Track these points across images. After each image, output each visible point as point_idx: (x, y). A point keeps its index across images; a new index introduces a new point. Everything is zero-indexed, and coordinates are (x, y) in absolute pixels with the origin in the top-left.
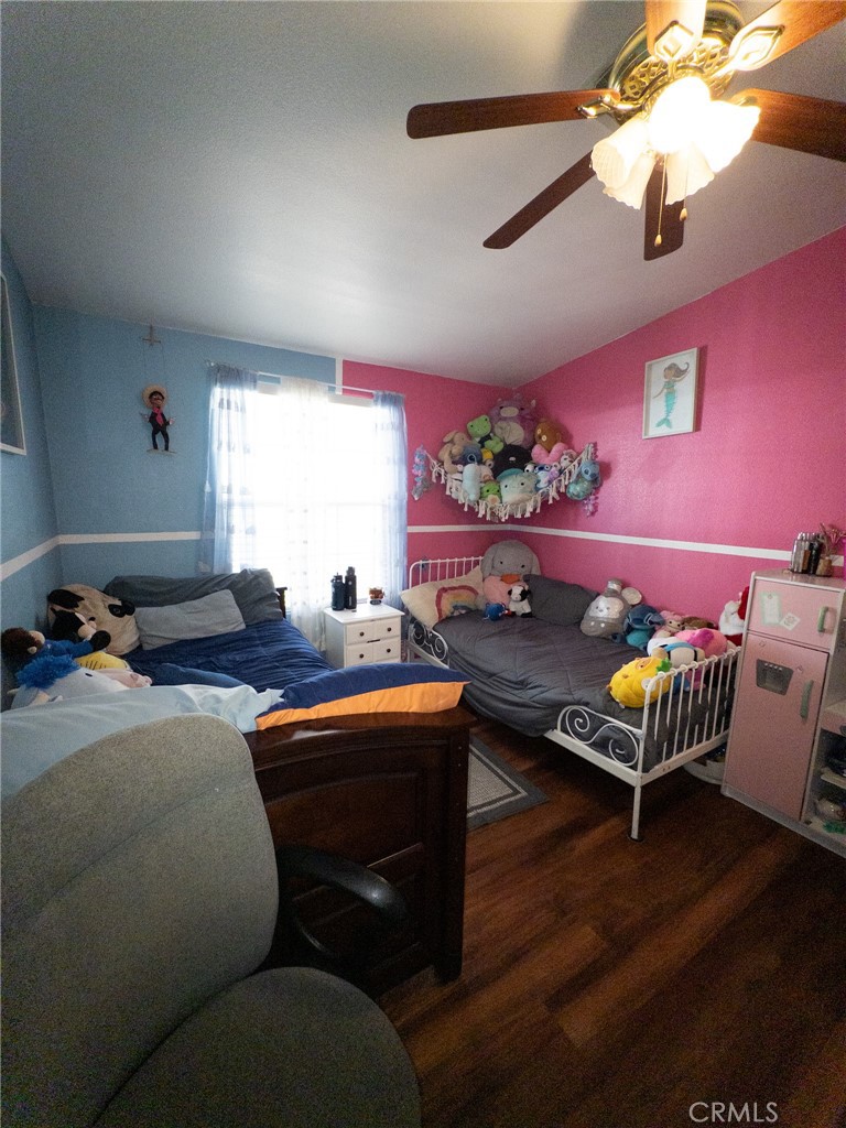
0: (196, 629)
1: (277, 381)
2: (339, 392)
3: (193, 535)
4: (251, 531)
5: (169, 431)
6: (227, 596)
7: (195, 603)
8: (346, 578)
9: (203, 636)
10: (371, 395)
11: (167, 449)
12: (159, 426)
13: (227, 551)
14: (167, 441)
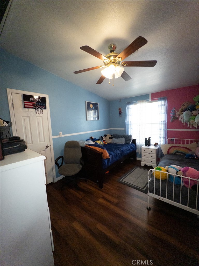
0: (117, 142)
1: (137, 102)
2: (150, 101)
3: (124, 129)
4: (131, 129)
5: (122, 114)
6: (123, 139)
7: (119, 139)
8: (148, 139)
9: (118, 143)
10: (157, 99)
11: (121, 116)
12: (120, 113)
13: (128, 132)
14: (121, 115)
